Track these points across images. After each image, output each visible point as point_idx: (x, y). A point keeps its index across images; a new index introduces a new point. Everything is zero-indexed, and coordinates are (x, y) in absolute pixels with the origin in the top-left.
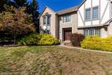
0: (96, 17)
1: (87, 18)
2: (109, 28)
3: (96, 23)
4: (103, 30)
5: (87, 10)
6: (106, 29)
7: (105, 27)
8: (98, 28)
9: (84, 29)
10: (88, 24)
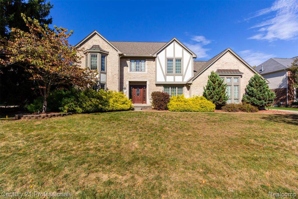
0: (179, 71)
1: (169, 71)
2: (192, 86)
3: (178, 80)
4: (185, 88)
5: (170, 60)
6: (189, 88)
7: (188, 86)
8: (180, 86)
9: (166, 86)
10: (170, 80)
